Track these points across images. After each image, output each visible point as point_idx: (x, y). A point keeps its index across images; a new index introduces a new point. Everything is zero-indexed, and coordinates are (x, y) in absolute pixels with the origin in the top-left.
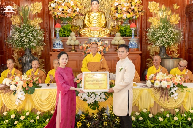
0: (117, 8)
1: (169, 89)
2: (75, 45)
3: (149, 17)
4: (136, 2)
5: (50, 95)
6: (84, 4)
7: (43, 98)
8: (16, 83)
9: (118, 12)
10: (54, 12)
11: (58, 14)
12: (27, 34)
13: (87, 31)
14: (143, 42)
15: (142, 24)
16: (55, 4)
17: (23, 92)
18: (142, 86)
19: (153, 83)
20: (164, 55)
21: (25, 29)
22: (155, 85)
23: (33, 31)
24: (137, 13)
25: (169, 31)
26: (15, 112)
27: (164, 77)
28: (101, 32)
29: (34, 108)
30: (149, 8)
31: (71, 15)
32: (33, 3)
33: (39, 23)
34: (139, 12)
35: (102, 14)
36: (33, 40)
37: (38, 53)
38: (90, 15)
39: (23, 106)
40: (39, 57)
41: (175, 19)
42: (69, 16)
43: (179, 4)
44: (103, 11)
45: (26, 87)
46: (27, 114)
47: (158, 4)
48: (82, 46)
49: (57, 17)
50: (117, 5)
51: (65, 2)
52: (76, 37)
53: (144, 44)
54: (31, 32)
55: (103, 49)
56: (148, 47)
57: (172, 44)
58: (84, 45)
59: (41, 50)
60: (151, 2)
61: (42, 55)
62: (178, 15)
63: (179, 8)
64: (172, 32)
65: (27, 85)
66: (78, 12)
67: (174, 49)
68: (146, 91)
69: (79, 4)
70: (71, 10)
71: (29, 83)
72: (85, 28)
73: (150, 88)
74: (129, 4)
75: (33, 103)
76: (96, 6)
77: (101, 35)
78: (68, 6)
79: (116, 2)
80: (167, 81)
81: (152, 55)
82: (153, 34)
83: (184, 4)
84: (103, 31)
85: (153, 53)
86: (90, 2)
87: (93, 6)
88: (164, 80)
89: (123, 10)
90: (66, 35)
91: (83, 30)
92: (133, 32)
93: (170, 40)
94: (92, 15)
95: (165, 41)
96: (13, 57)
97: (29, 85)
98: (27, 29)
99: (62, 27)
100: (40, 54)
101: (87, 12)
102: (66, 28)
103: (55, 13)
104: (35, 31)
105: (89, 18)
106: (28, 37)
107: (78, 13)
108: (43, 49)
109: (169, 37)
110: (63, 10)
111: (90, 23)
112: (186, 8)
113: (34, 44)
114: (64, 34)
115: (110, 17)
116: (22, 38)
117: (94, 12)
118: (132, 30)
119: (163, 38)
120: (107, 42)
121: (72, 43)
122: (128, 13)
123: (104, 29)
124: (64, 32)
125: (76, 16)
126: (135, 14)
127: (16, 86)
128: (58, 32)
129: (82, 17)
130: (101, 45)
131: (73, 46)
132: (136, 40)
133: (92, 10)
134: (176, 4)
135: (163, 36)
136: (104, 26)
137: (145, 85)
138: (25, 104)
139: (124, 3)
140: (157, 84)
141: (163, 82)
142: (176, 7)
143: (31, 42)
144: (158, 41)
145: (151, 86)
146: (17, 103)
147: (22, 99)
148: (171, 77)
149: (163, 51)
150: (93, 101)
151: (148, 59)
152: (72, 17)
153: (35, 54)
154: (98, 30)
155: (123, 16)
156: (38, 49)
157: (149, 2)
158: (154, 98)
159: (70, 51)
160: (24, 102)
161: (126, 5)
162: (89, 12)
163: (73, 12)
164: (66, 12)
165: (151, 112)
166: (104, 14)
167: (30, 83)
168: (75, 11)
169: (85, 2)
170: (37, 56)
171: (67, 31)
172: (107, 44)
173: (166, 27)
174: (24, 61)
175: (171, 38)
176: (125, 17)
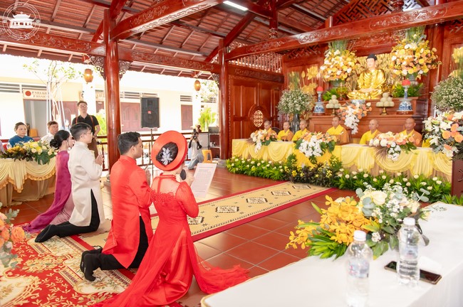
0: (395, 63)
4: (421, 52)
10: (324, 75)
11: (327, 77)
13: (355, 93)
16: (325, 67)
17: (261, 144)
26: (255, 160)
28: (371, 93)
29: (269, 159)
30: (454, 57)
31: (341, 76)
32: (310, 68)
34: (427, 64)
35: (380, 72)
39: (261, 156)
42: (339, 79)
45: (263, 140)
46: (263, 162)
55: (362, 111)
60: (458, 48)
66: (349, 72)
70: (341, 72)
74: (411, 57)
76: (372, 63)
78: (338, 67)
87: (368, 64)
89: (403, 65)
92: (406, 90)
97: (266, 139)
101: (363, 72)
105: (363, 78)
110: (332, 72)
116: (288, 103)
117: (372, 70)
118: (405, 88)
127: (257, 138)
128: (319, 96)
131: (333, 110)
136: (380, 87)
138: (263, 154)
141: (383, 141)
150: (311, 155)
152: (343, 80)
154: (369, 91)
155: (403, 72)
157: (455, 49)
158: (374, 159)
160: (261, 152)
162: (366, 71)
164: (335, 74)
166: (383, 72)
176: (406, 73)
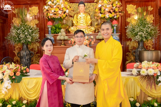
0: (100, 9)
1: (155, 77)
2: (64, 40)
3: (128, 18)
4: (116, 4)
5: (36, 84)
6: (73, 7)
7: (30, 87)
8: (4, 72)
9: (102, 12)
10: (47, 13)
11: (51, 15)
12: (23, 31)
13: (75, 29)
14: (123, 39)
15: (122, 24)
16: (48, 6)
17: (10, 81)
18: (128, 75)
19: (139, 72)
20: (142, 48)
21: (22, 27)
22: (142, 73)
23: (29, 29)
24: (117, 13)
25: (147, 27)
26: (2, 101)
27: (149, 65)
28: (87, 29)
29: (22, 97)
30: (128, 10)
31: (62, 15)
32: (31, 7)
33: (36, 24)
34: (119, 12)
35: (88, 15)
36: (28, 36)
37: (35, 48)
38: (78, 16)
39: (11, 95)
40: (36, 52)
41: (150, 19)
42: (60, 17)
43: (153, 6)
44: (89, 13)
45: (13, 76)
46: (14, 103)
47: (135, 6)
48: (70, 40)
49: (50, 18)
50: (101, 7)
51: (56, 5)
52: (66, 33)
53: (124, 41)
54: (27, 30)
55: (89, 42)
56: (127, 43)
57: (150, 38)
58: (72, 39)
59: (37, 47)
60: (129, 5)
61: (38, 50)
62: (152, 16)
63: (153, 9)
64: (149, 28)
65: (13, 74)
66: (67, 13)
67: (149, 44)
68: (132, 79)
69: (68, 7)
70: (61, 11)
71: (16, 72)
72: (73, 27)
73: (136, 76)
74: (110, 6)
75: (20, 91)
76: (83, 8)
77: (87, 32)
78: (59, 8)
79: (99, 4)
80: (153, 69)
81: (130, 50)
82: (133, 30)
83: (157, 6)
84: (89, 28)
85: (132, 48)
86: (78, 6)
87: (80, 8)
88: (150, 68)
89: (106, 11)
90: (57, 32)
91: (72, 28)
92: (115, 28)
93: (147, 35)
94: (79, 16)
95: (144, 35)
96: (14, 52)
97: (17, 74)
98: (24, 27)
99: (54, 26)
100: (36, 50)
101: (76, 13)
102: (57, 26)
103: (49, 14)
104: (31, 29)
105: (77, 18)
106: (24, 34)
107: (68, 15)
108: (39, 46)
109: (147, 32)
110: (55, 11)
111: (78, 23)
112: (159, 9)
113: (30, 40)
114: (55, 32)
115: (94, 18)
116: (20, 35)
117: (81, 13)
118: (114, 26)
119: (141, 33)
120: (92, 37)
121: (62, 38)
122: (110, 13)
123: (89, 27)
124: (56, 30)
125: (66, 16)
126: (116, 14)
127: (3, 75)
128: (50, 29)
129: (71, 18)
130: (87, 39)
131: (63, 41)
132: (118, 35)
133: (79, 11)
134: (150, 7)
135: (141, 32)
136: (90, 25)
137: (131, 73)
138: (13, 93)
139: (106, 5)
140: (144, 72)
141: (149, 70)
142: (150, 8)
143: (27, 38)
144: (138, 36)
145: (136, 74)
146: (3, 92)
147: (8, 88)
148: (157, 65)
149: (141, 45)
151: (127, 53)
152: (62, 18)
153: (32, 49)
154: (84, 28)
155: (106, 16)
156: (35, 45)
157: (127, 5)
158: (140, 86)
159: (60, 45)
160: (11, 90)
161: (108, 6)
162: (77, 13)
163: (63, 13)
164: (57, 13)
165: (138, 101)
166: (90, 15)
167: (18, 73)
168: (65, 12)
169: (74, 6)
170: (34, 51)
171: (58, 29)
172: (92, 39)
173: (144, 23)
174: (22, 55)
175: (149, 33)
176: (108, 17)
